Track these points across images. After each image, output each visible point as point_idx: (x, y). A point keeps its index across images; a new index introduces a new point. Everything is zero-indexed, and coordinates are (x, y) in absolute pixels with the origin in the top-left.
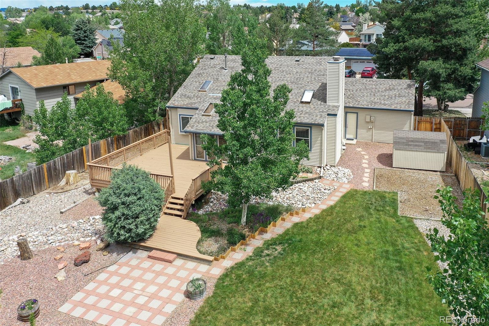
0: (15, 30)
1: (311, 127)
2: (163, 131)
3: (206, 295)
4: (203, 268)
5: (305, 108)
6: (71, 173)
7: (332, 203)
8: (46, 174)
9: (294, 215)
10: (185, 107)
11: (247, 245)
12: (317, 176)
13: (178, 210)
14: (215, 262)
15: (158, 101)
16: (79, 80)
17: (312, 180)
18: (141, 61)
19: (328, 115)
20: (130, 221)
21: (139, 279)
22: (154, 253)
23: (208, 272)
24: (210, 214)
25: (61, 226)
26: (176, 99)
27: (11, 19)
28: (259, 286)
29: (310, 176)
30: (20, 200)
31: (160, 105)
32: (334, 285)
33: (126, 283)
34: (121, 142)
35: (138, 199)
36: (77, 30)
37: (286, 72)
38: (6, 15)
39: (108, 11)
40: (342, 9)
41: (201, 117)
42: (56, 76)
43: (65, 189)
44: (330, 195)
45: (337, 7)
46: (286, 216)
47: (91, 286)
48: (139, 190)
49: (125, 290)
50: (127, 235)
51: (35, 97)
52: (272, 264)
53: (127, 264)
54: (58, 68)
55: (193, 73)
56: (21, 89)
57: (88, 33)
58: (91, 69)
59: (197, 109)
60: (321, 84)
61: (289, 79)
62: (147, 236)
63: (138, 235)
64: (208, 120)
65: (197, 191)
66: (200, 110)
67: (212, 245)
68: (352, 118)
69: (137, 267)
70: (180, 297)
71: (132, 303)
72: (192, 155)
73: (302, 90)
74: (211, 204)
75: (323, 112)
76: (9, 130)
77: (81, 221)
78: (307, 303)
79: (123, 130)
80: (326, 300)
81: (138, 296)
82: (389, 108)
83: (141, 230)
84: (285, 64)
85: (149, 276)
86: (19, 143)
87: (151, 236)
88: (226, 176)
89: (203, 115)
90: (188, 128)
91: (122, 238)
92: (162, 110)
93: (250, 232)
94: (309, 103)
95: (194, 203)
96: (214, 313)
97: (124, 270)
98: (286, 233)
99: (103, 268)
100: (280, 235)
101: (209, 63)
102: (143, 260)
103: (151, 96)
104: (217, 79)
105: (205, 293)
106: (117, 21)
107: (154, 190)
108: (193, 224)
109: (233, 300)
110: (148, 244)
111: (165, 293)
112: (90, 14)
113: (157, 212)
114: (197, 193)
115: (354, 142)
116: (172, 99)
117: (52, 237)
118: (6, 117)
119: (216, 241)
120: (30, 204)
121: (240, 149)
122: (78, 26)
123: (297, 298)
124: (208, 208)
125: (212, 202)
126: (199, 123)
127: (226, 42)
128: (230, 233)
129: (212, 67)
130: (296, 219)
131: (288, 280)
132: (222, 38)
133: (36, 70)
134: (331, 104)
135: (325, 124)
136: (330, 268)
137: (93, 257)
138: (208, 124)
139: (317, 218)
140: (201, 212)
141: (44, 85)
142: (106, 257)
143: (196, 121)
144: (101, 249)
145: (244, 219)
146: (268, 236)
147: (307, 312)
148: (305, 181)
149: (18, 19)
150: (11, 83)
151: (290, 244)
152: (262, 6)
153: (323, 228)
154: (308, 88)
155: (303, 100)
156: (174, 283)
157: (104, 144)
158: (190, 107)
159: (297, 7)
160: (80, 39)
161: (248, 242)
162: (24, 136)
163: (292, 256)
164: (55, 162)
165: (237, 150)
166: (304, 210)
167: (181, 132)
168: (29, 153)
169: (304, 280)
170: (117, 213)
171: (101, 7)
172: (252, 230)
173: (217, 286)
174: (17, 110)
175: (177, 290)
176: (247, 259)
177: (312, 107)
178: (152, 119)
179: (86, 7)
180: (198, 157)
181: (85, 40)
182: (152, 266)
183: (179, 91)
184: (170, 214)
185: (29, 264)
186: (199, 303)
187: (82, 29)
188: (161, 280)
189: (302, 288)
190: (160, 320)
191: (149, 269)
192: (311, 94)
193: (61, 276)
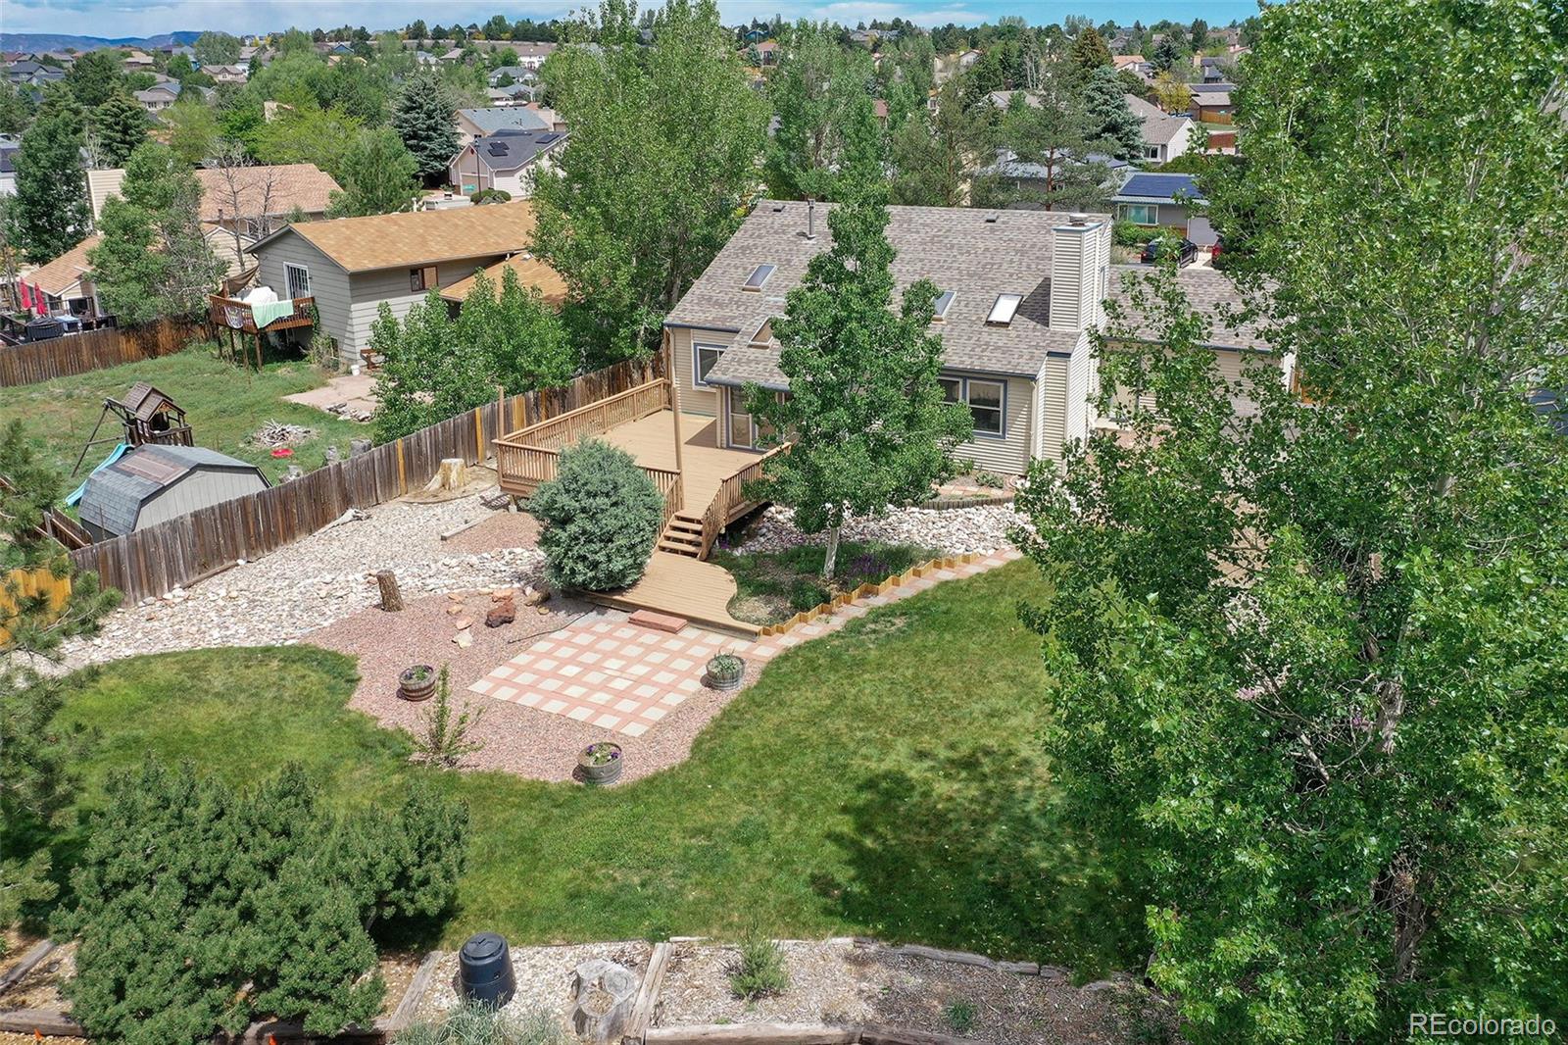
0: (240, 108)
1: (1005, 382)
2: (650, 382)
3: (743, 684)
4: (739, 646)
5: (995, 337)
6: (454, 464)
8: (401, 462)
9: (944, 568)
10: (708, 325)
11: (831, 613)
13: (690, 542)
14: (763, 637)
15: (643, 310)
16: (447, 255)
17: (998, 502)
18: (605, 214)
19: (1049, 354)
20: (596, 547)
21: (614, 654)
22: (639, 615)
23: (748, 651)
24: (758, 558)
25: (447, 561)
26: (688, 306)
27: (210, 67)
28: (850, 676)
29: (996, 493)
30: (350, 513)
31: (647, 320)
32: (1002, 684)
33: (589, 658)
34: (556, 402)
35: (613, 505)
36: (408, 110)
37: (960, 248)
38: (196, 55)
39: (481, 43)
40: (1213, 35)
41: (745, 349)
42: (394, 243)
43: (442, 498)
45: (1199, 28)
46: (923, 566)
47: (522, 659)
48: (615, 488)
49: (587, 668)
50: (590, 574)
51: (348, 293)
52: (880, 647)
53: (588, 630)
54: (396, 223)
55: (729, 245)
56: (314, 273)
57: (438, 118)
58: (472, 226)
59: (737, 332)
60: (1041, 280)
61: (963, 266)
62: (628, 581)
63: (610, 576)
64: (761, 357)
65: (731, 508)
66: (744, 334)
67: (758, 608)
69: (609, 635)
70: (694, 686)
71: (603, 687)
72: (721, 435)
73: (994, 294)
74: (762, 540)
75: (1036, 347)
76: (285, 371)
77: (485, 555)
78: (940, 708)
79: (563, 377)
80: (979, 706)
81: (612, 678)
83: (617, 565)
84: (960, 227)
85: (632, 651)
86: (319, 398)
87: (635, 583)
88: (792, 466)
89: (750, 346)
90: (714, 374)
91: (580, 579)
92: (652, 333)
93: (841, 590)
94: (1006, 325)
95: (723, 531)
96: (759, 711)
97: (583, 639)
98: (919, 598)
99: (542, 634)
100: (906, 600)
101: (770, 221)
102: (618, 626)
103: (627, 298)
104: (789, 261)
105: (741, 681)
106: (506, 75)
107: (643, 490)
108: (720, 571)
109: (795, 694)
110: (629, 597)
111: (664, 677)
112: (428, 51)
113: (648, 535)
114: (732, 511)
116: (679, 306)
117: (432, 580)
118: (273, 340)
119: (768, 602)
120: (374, 521)
121: (822, 412)
122: (410, 99)
123: (921, 698)
124: (754, 546)
125: (763, 535)
126: (739, 362)
127: (823, 152)
128: (798, 589)
129: (776, 232)
130: (946, 574)
131: (909, 673)
132: (812, 141)
133: (347, 227)
134: (1058, 329)
135: (1041, 375)
136: (1000, 657)
137: (519, 615)
138: (761, 367)
139: (993, 575)
140: (738, 552)
141: (369, 265)
142: (546, 617)
143: (733, 360)
144: (537, 604)
145: (830, 565)
146: (879, 600)
147: (937, 720)
148: (982, 504)
149: (229, 68)
150: (288, 259)
151: (923, 616)
152: (950, 26)
153: (1001, 592)
154: (1009, 290)
155: (992, 318)
156: (682, 664)
157: (520, 405)
158: (721, 327)
159: (1064, 28)
160: (415, 136)
161: (835, 609)
162: (325, 385)
163: (925, 634)
164: (419, 437)
165: (816, 413)
166: (966, 560)
167: (697, 384)
168: (346, 421)
169: (941, 673)
170: (572, 528)
171: (458, 32)
172: (844, 586)
173: (765, 673)
174: (303, 323)
175: (689, 674)
176: (831, 635)
177: (1013, 334)
178: (628, 352)
179: (417, 32)
180: (737, 441)
181: (428, 138)
182: (637, 636)
183: (693, 288)
184: (673, 551)
185: (396, 618)
186: (729, 695)
187: (421, 106)
188: (657, 658)
189: (935, 686)
190: (656, 714)
191: (632, 641)
192: (1013, 303)
193: (465, 640)
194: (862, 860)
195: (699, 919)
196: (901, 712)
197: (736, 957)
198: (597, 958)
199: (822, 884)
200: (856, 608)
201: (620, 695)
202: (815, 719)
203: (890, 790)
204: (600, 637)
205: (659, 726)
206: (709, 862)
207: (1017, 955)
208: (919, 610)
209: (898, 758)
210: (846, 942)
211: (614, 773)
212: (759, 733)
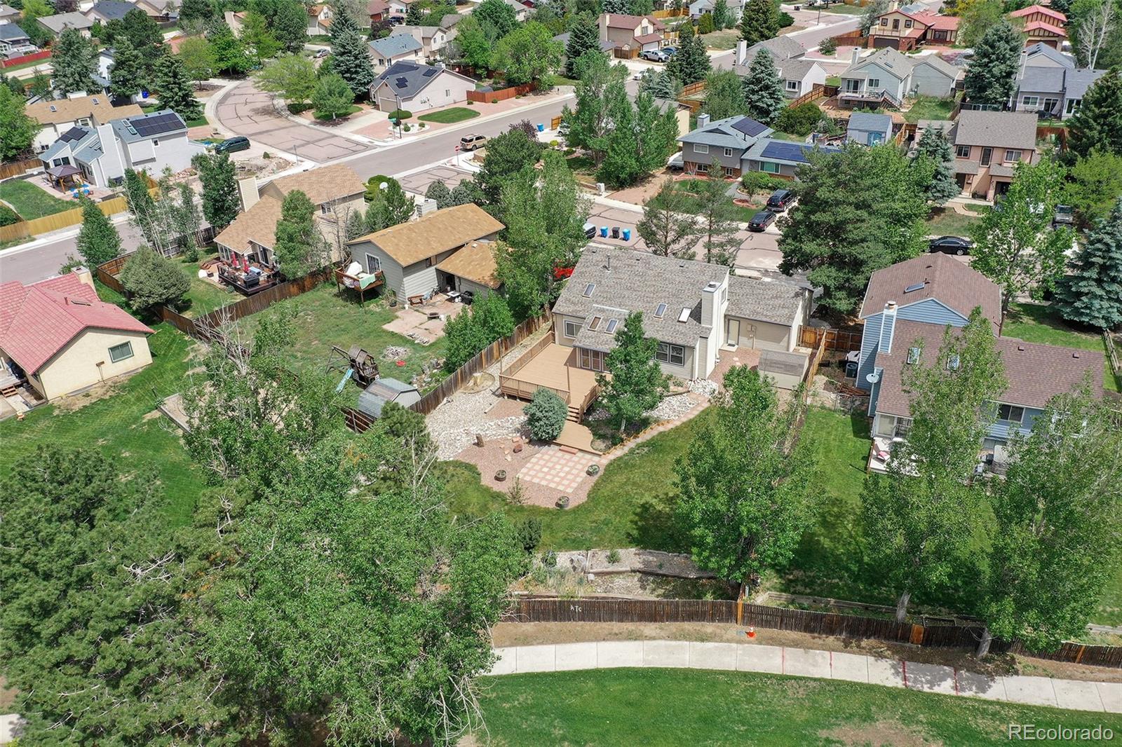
1: (684, 348)
3: (599, 474)
4: (596, 459)
5: (681, 328)
6: (477, 376)
7: (692, 417)
8: (459, 377)
9: (661, 425)
10: (571, 314)
11: (624, 445)
12: (685, 390)
13: (576, 417)
14: (603, 455)
16: (440, 249)
17: (681, 393)
19: (701, 337)
20: (548, 427)
21: (557, 463)
22: (562, 447)
23: (600, 461)
24: (598, 421)
25: (490, 423)
26: (561, 303)
28: (631, 470)
29: (680, 389)
30: (445, 399)
33: (550, 464)
37: (669, 281)
41: (587, 331)
42: (416, 245)
43: (476, 390)
44: (693, 409)
46: (654, 425)
47: (529, 465)
49: (551, 469)
50: (546, 435)
52: (640, 459)
53: (547, 454)
55: (575, 270)
56: (381, 260)
57: (361, 59)
59: (585, 318)
60: (698, 303)
61: (670, 290)
63: (553, 436)
65: (587, 402)
66: (586, 323)
67: (601, 444)
68: (734, 325)
69: (554, 455)
70: (584, 474)
71: (557, 475)
72: (578, 363)
73: (681, 308)
74: (598, 414)
75: (696, 333)
81: (559, 472)
82: (768, 320)
83: (554, 433)
84: (669, 269)
85: (563, 462)
86: (399, 327)
87: (559, 436)
89: (590, 330)
90: (576, 343)
91: (543, 437)
93: (627, 437)
94: (685, 322)
95: (585, 412)
96: (605, 484)
97: (546, 457)
98: (652, 439)
99: (532, 456)
100: (648, 440)
101: (591, 258)
102: (556, 451)
104: (600, 282)
108: (586, 428)
109: (615, 477)
110: (559, 440)
111: (575, 472)
114: (588, 404)
115: (733, 349)
116: (558, 303)
117: (488, 432)
119: (604, 442)
120: (454, 402)
124: (596, 416)
125: (598, 410)
126: (585, 338)
128: (613, 436)
129: (594, 265)
130: (661, 429)
131: (649, 469)
134: (704, 326)
135: (697, 347)
137: (523, 448)
138: (594, 339)
139: (677, 428)
140: (591, 419)
142: (532, 449)
143: (582, 336)
144: (527, 443)
145: (623, 427)
146: (639, 440)
148: (675, 395)
150: (368, 252)
151: (653, 447)
154: (687, 304)
155: (680, 319)
156: (579, 467)
157: (496, 345)
158: (577, 315)
160: (348, 71)
162: (397, 317)
163: (654, 454)
166: (668, 422)
167: (566, 336)
168: (419, 344)
170: (542, 423)
172: (628, 435)
173: (605, 470)
174: (380, 285)
175: (582, 470)
176: (624, 455)
177: (688, 327)
180: (584, 365)
181: (357, 72)
183: (562, 294)
184: (570, 420)
185: (484, 449)
186: (596, 478)
187: (350, 52)
188: (571, 464)
189: (657, 474)
190: (575, 485)
191: (562, 457)
192: (689, 311)
193: (509, 458)
194: (639, 529)
195: (597, 545)
196: (647, 484)
197: (608, 553)
198: (575, 555)
199: (629, 535)
200: (631, 444)
201: (563, 478)
202: (622, 485)
203: (645, 507)
204: (552, 456)
205: (576, 488)
206: (597, 530)
207: (674, 552)
208: (652, 445)
209: (648, 498)
210: (634, 549)
211: (567, 505)
212: (605, 491)
